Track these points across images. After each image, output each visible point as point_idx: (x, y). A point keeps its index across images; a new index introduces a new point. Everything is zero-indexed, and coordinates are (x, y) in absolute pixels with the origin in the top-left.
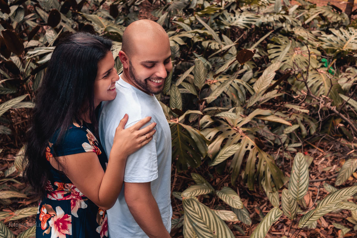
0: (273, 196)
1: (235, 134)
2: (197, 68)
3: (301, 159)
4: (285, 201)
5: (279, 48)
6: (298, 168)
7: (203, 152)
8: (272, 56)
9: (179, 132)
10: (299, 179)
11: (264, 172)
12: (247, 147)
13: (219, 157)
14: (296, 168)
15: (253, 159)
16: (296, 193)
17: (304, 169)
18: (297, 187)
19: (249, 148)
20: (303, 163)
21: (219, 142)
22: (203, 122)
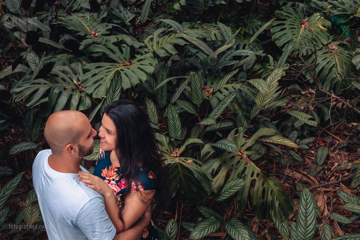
0: (282, 226)
1: (239, 162)
2: (193, 83)
3: (307, 197)
4: (293, 235)
5: (284, 24)
6: (305, 207)
7: (207, 189)
8: (276, 36)
9: (180, 170)
10: (306, 220)
11: (272, 201)
12: (252, 176)
13: (225, 191)
14: (302, 208)
15: (259, 188)
16: (303, 234)
17: (311, 208)
18: (305, 227)
19: (255, 177)
20: (310, 201)
21: (222, 174)
22: (205, 153)
